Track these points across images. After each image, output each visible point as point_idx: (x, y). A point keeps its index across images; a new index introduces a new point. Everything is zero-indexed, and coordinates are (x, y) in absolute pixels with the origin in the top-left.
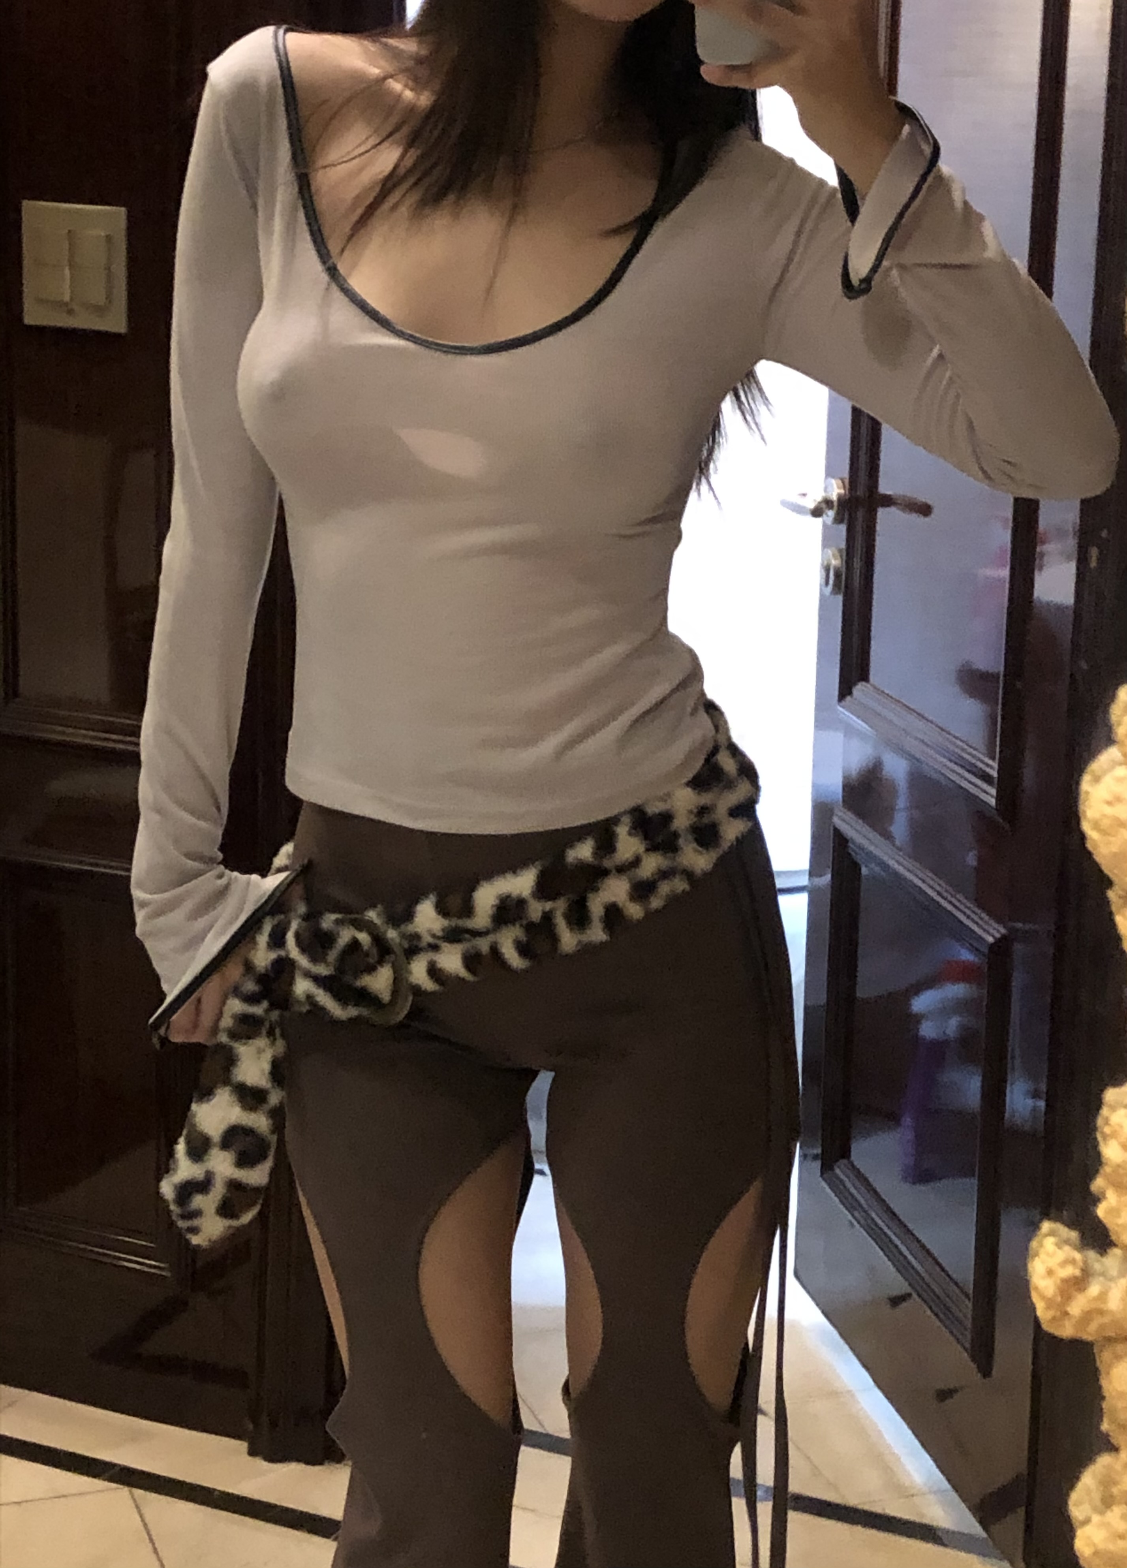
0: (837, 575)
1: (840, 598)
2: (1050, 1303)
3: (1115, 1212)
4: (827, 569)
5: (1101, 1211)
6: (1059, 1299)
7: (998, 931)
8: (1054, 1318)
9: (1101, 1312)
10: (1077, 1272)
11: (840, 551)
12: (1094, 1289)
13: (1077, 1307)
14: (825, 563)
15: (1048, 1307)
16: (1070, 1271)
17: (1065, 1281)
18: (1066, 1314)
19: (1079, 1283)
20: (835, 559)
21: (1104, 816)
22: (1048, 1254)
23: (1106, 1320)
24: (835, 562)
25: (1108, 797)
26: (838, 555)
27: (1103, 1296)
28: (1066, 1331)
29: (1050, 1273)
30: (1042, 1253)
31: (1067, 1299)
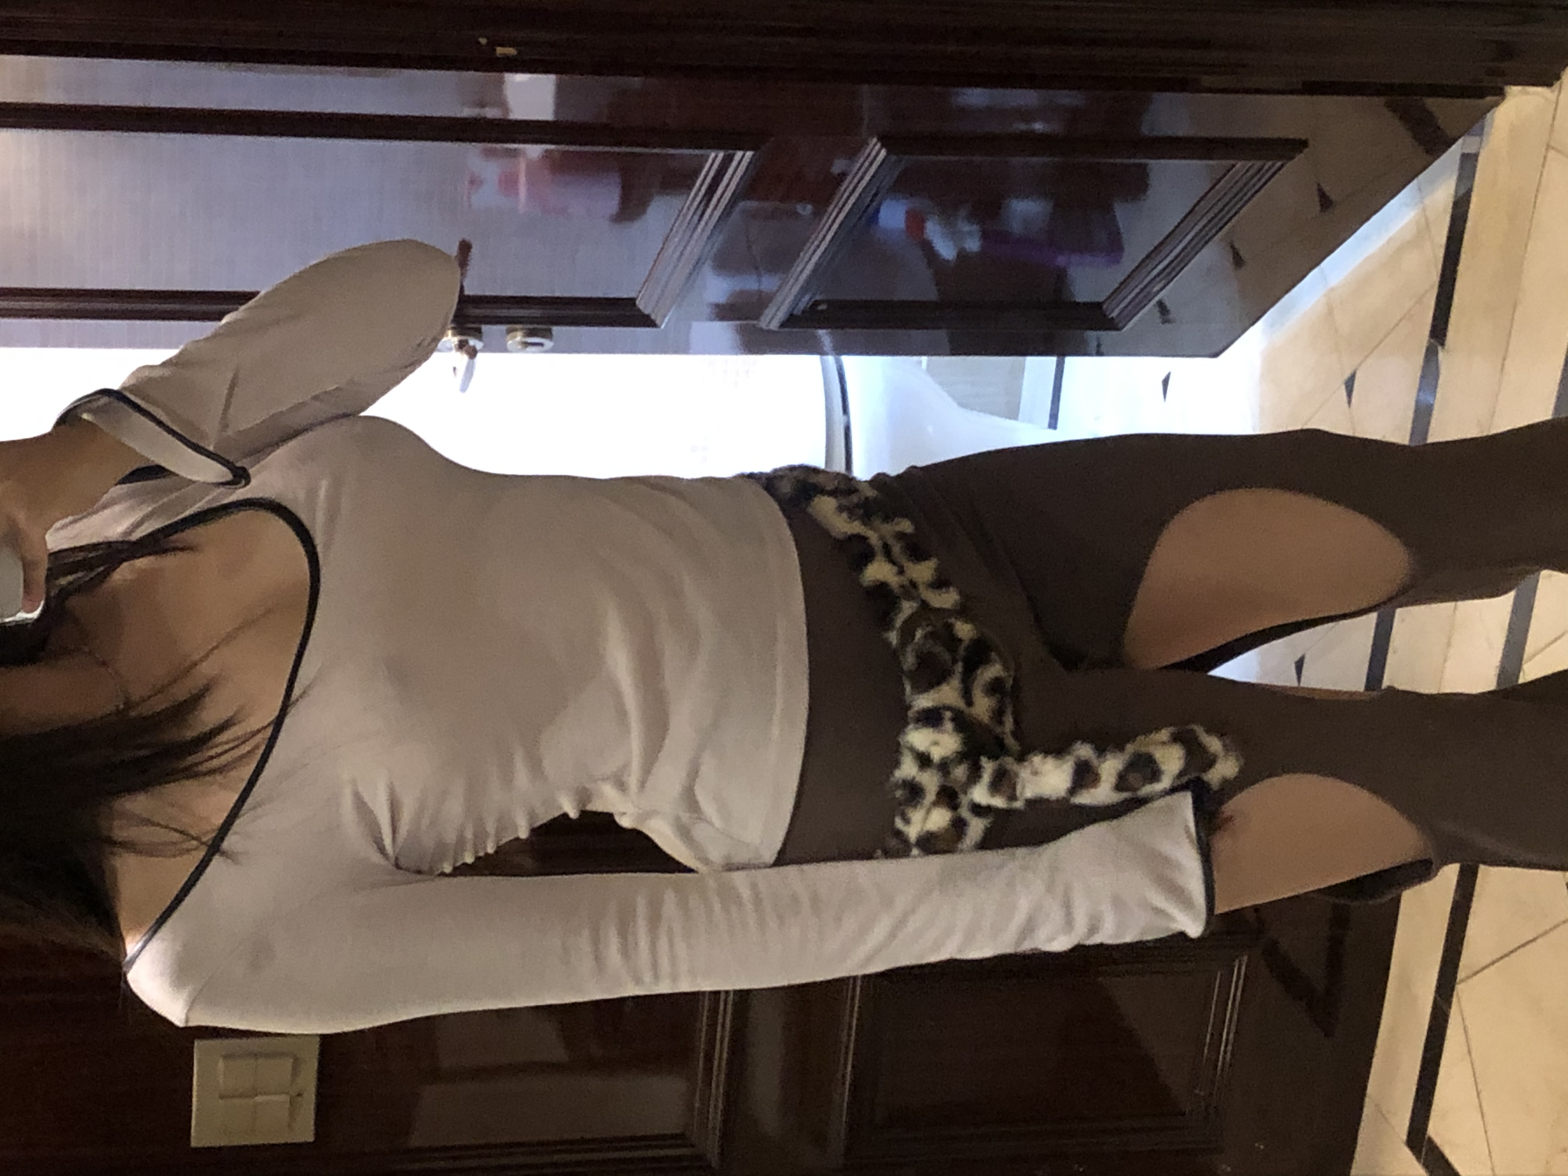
0: (531, 333)
1: (555, 329)
4: (526, 345)
7: (875, 145)
11: (509, 331)
14: (520, 347)
20: (515, 337)
24: (519, 337)
26: (511, 334)
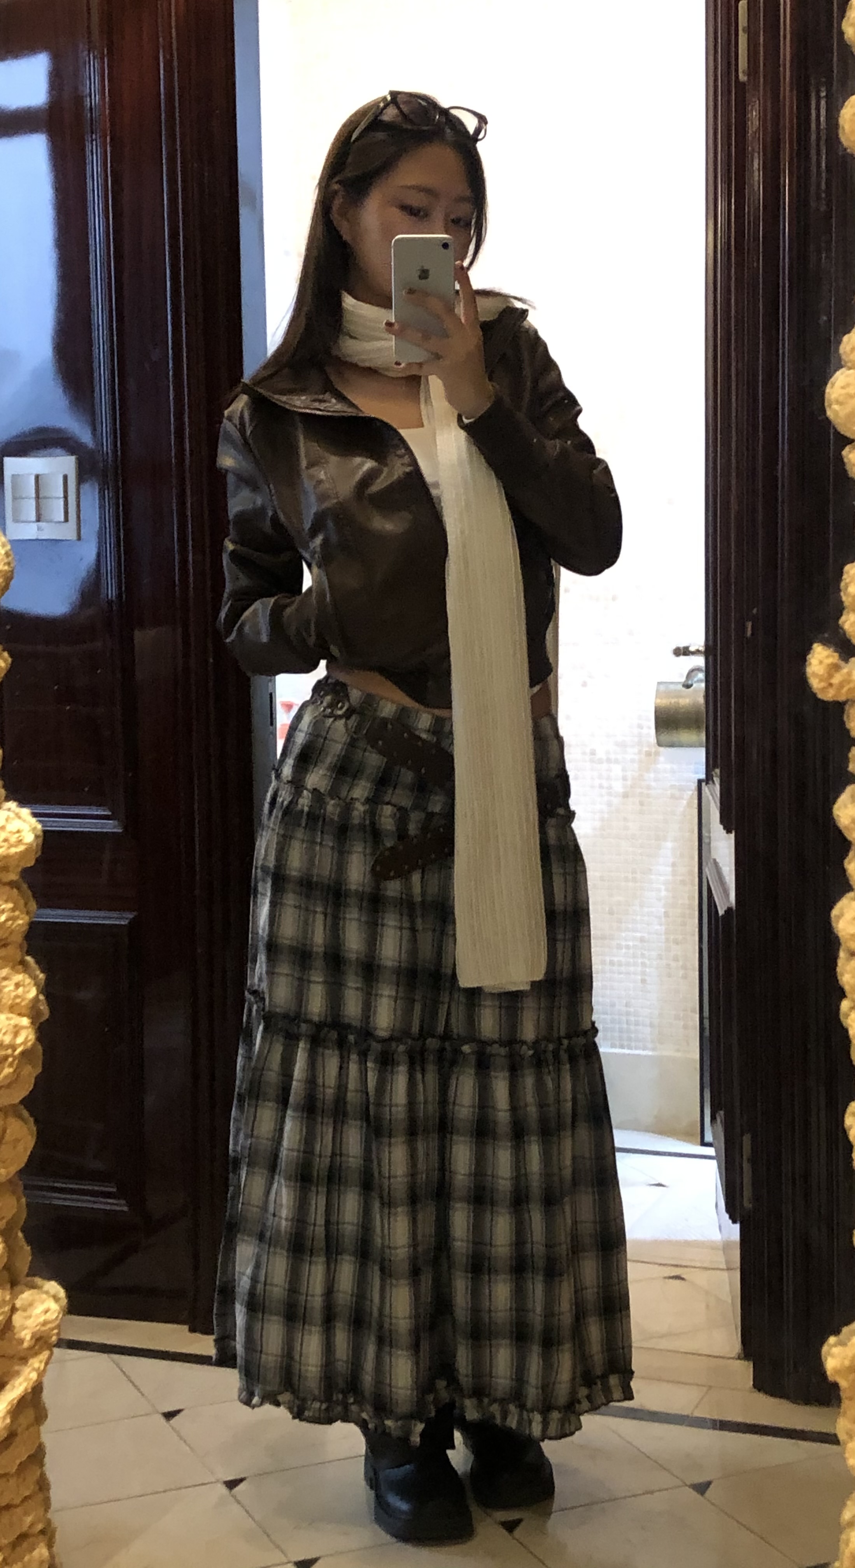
5: (847, 627)
6: (824, 678)
8: (824, 688)
10: (837, 665)
12: (845, 671)
13: (836, 679)
15: (821, 681)
16: (830, 661)
17: (828, 665)
18: (831, 685)
19: (836, 668)
21: (840, 395)
22: (819, 653)
23: (852, 685)
27: (849, 674)
28: (830, 696)
29: (821, 662)
30: (816, 656)
31: (830, 676)
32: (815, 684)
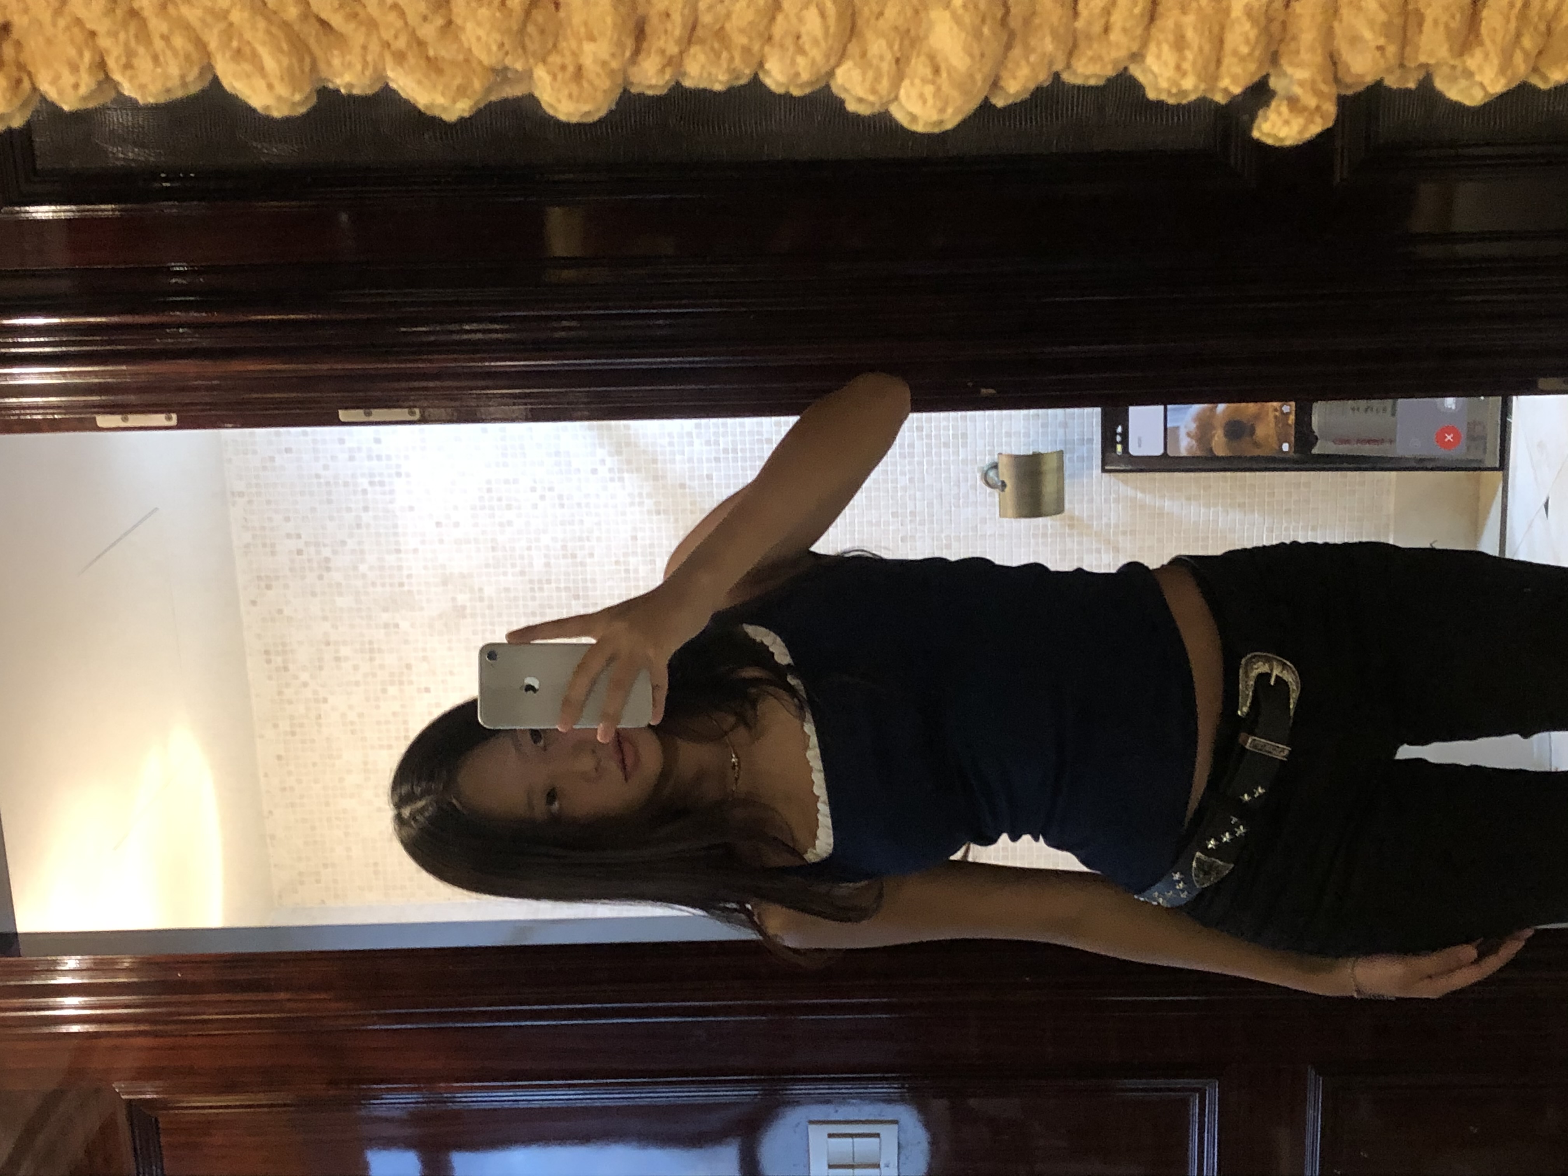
2: (1310, 121)
3: (1235, 79)
5: (1237, 90)
6: (1306, 114)
8: (1322, 117)
9: (1313, 82)
10: (1285, 102)
12: (1297, 90)
13: (1311, 101)
15: (1312, 122)
16: (1284, 109)
18: (1317, 108)
19: (1293, 102)
22: (1273, 126)
23: (1319, 79)
25: (920, 103)
27: (1301, 84)
28: (1331, 109)
29: (1287, 122)
30: (1275, 131)
31: (1305, 109)
32: (1315, 129)
